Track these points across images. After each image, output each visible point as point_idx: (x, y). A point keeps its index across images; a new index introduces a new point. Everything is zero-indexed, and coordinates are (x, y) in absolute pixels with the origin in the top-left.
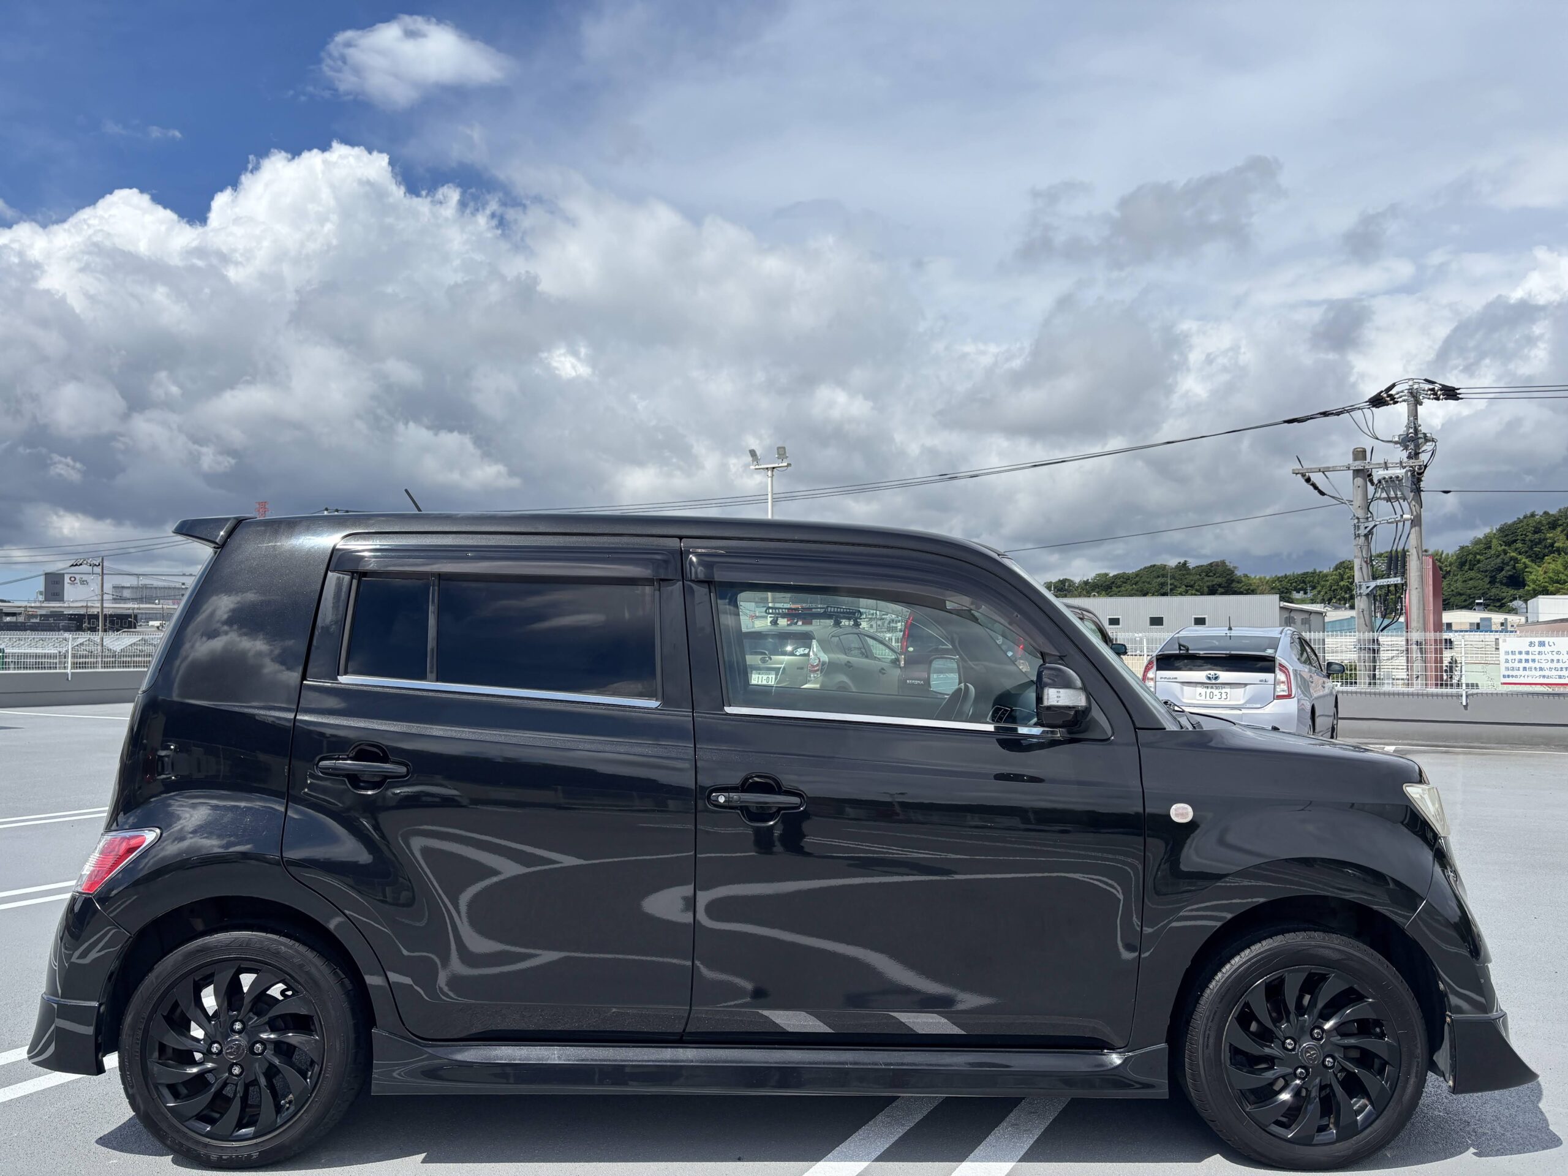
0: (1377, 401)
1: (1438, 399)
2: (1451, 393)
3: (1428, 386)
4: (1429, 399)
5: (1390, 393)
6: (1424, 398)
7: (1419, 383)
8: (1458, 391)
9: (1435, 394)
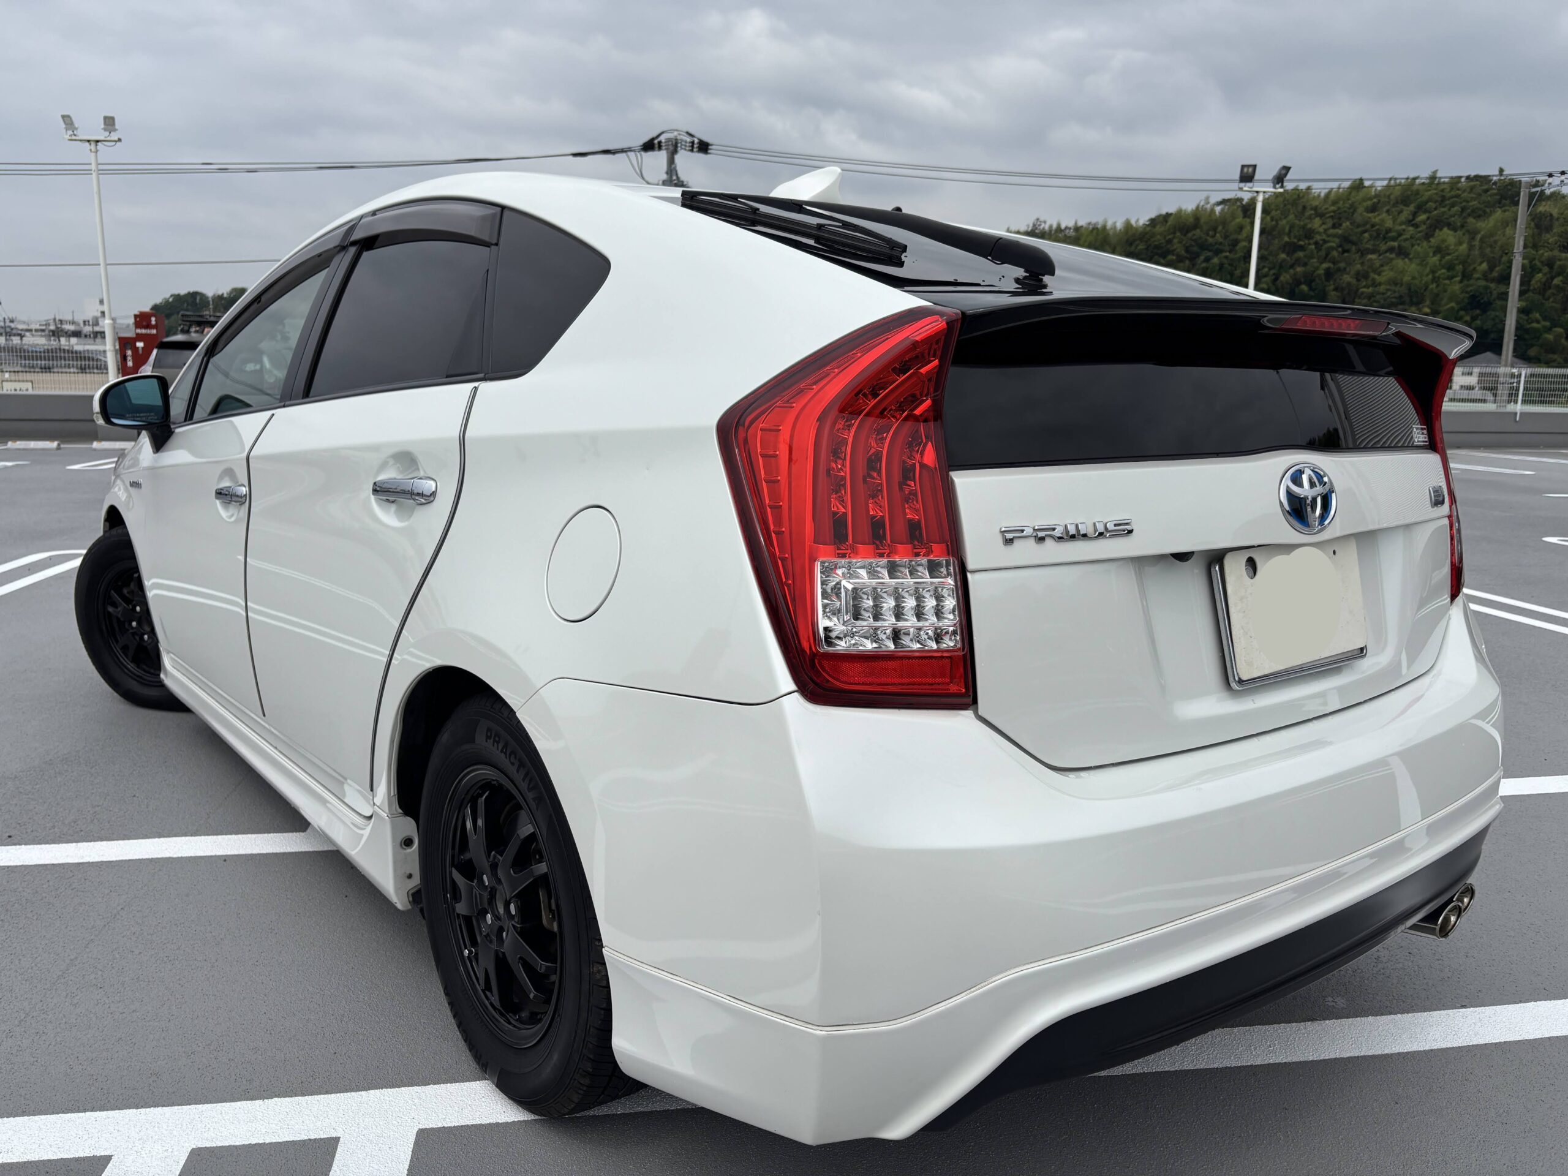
0: (649, 146)
1: (692, 150)
2: (704, 147)
3: (689, 139)
4: (685, 149)
5: (659, 139)
6: (682, 149)
7: (679, 134)
8: (710, 147)
9: (692, 146)
